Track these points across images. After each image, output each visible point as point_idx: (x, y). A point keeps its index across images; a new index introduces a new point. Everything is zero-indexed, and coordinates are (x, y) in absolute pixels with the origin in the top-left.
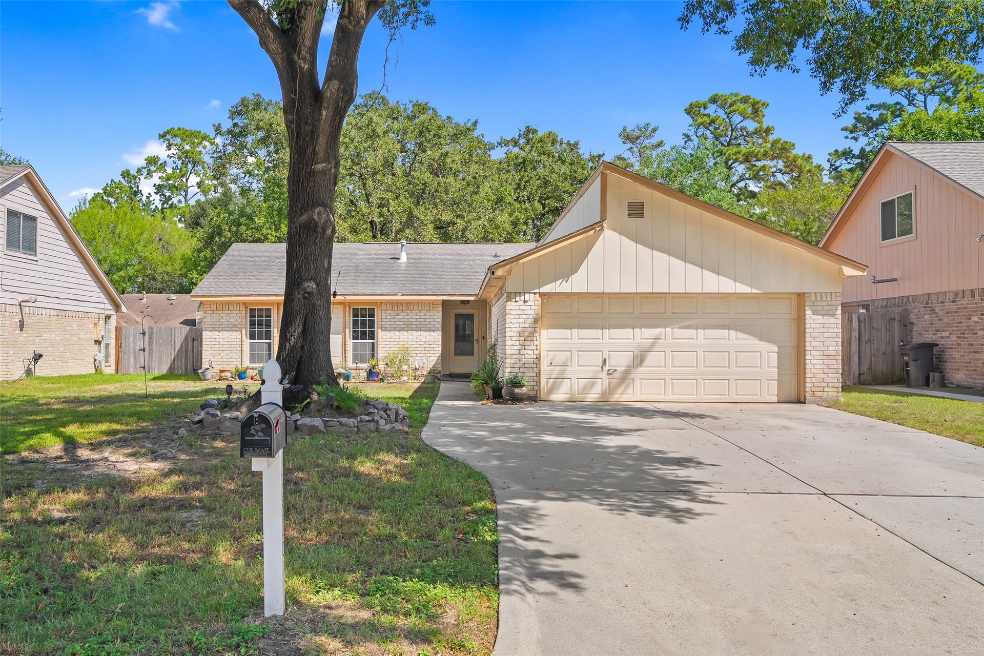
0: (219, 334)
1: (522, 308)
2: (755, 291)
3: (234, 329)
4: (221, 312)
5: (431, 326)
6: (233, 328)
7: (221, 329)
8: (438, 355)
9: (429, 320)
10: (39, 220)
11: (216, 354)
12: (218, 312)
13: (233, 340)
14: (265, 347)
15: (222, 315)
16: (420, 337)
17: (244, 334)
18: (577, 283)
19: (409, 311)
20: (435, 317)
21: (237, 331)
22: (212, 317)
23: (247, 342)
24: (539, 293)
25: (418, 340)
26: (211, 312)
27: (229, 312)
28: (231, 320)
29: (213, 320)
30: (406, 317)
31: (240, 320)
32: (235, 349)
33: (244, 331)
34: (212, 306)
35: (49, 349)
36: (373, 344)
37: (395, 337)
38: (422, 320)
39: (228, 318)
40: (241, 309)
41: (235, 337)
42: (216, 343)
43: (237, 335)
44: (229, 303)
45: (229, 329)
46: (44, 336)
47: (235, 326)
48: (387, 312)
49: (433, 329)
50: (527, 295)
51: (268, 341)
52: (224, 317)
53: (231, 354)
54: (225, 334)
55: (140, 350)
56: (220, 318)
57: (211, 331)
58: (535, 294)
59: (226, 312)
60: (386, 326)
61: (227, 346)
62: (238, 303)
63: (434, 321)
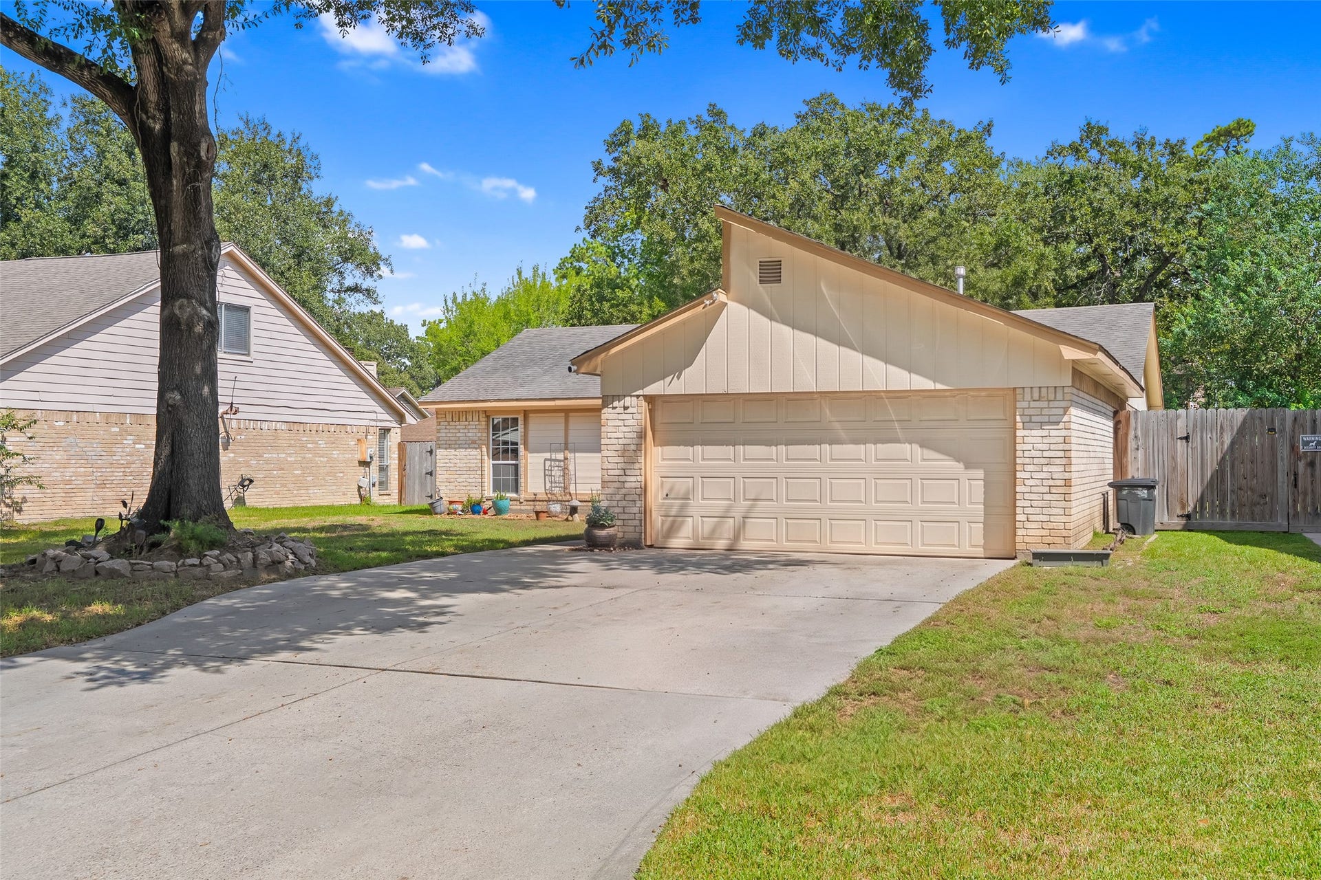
0: (456, 453)
1: (621, 417)
2: (939, 386)
3: (473, 446)
4: (458, 423)
6: (473, 444)
7: (457, 446)
10: (252, 311)
11: (452, 480)
12: (454, 423)
13: (472, 461)
14: (511, 469)
15: (458, 427)
17: (485, 453)
18: (691, 381)
21: (476, 448)
22: (447, 431)
23: (489, 463)
24: (645, 396)
26: (446, 423)
27: (467, 423)
28: (470, 434)
29: (449, 435)
31: (480, 434)
32: (474, 473)
33: (484, 449)
34: (447, 415)
35: (275, 472)
39: (466, 431)
40: (481, 419)
41: (474, 457)
42: (452, 465)
43: (475, 452)
44: (466, 412)
45: (467, 446)
46: (265, 456)
47: (474, 442)
50: (628, 399)
51: (514, 462)
52: (461, 431)
53: (470, 480)
54: (462, 453)
55: (427, 473)
56: (457, 431)
57: (446, 449)
58: (638, 396)
59: (463, 423)
61: (465, 469)
62: (477, 411)
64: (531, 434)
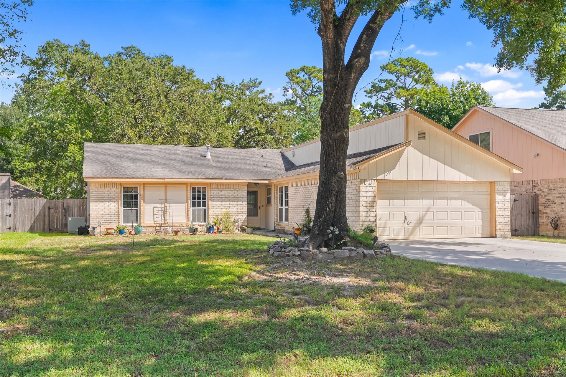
0: (102, 204)
1: (368, 188)
2: (475, 180)
3: (113, 200)
4: (103, 189)
5: (241, 198)
6: (111, 200)
7: (103, 200)
8: (245, 216)
9: (239, 195)
11: (100, 218)
12: (101, 189)
13: (112, 208)
14: (134, 212)
15: (104, 191)
16: (235, 205)
17: (120, 204)
18: (394, 175)
19: (227, 190)
20: (243, 193)
21: (114, 202)
22: (97, 193)
23: (122, 209)
24: (376, 180)
25: (233, 207)
26: (96, 189)
27: (109, 189)
28: (111, 195)
29: (98, 195)
30: (226, 193)
31: (117, 195)
32: (114, 214)
33: (120, 202)
34: (97, 185)
36: (205, 210)
37: (219, 205)
38: (235, 195)
39: (109, 193)
40: (118, 187)
41: (114, 206)
42: (100, 210)
43: (115, 204)
44: (109, 183)
45: (109, 200)
47: (113, 198)
48: (214, 190)
49: (242, 200)
50: (370, 181)
51: (136, 208)
52: (105, 193)
53: (111, 218)
54: (106, 204)
55: (7, 216)
56: (103, 193)
57: (96, 202)
58: (374, 180)
59: (107, 189)
60: (214, 198)
61: (108, 212)
62: (116, 183)
63: (243, 195)
64: (146, 195)
